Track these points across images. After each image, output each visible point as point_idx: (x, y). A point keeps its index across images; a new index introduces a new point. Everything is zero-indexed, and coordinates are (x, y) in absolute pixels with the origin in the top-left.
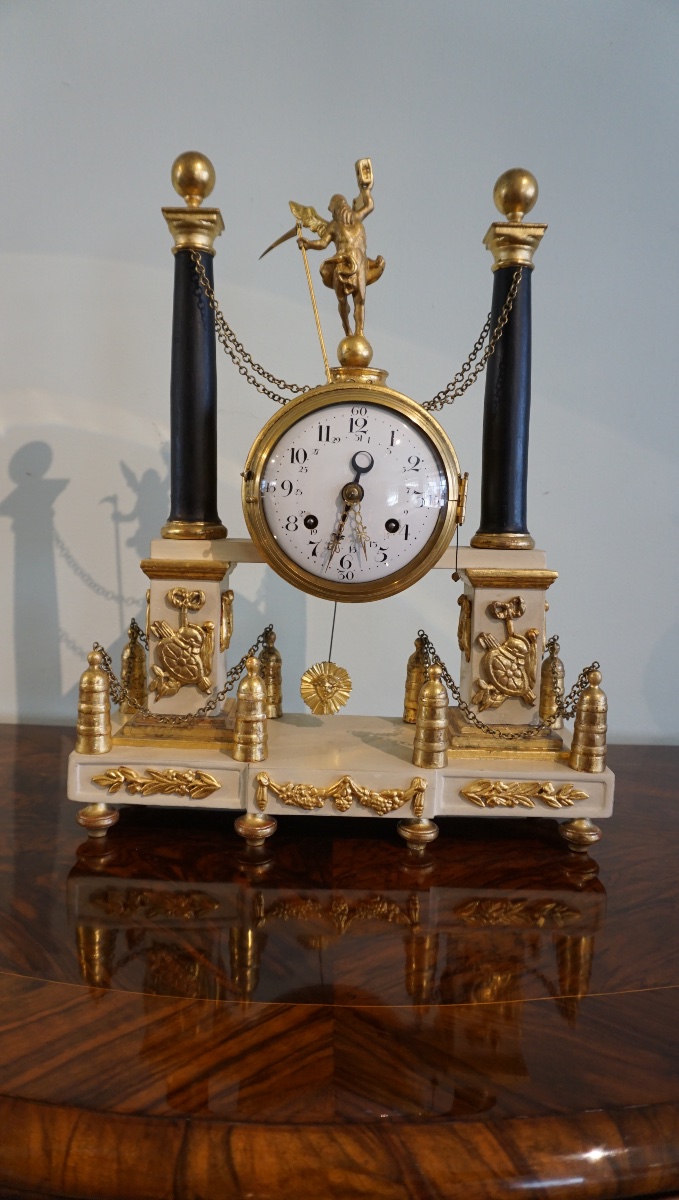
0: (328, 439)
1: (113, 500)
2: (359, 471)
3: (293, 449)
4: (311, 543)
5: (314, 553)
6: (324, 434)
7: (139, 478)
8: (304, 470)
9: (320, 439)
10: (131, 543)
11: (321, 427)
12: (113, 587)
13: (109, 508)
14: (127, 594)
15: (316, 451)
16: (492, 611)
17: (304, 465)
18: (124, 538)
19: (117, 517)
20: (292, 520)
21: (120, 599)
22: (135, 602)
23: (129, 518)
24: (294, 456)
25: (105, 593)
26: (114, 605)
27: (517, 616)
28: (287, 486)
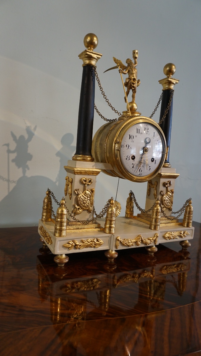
0: (139, 133)
1: (8, 145)
2: (147, 143)
3: (130, 135)
4: (133, 164)
5: (133, 167)
6: (138, 131)
7: (18, 138)
8: (133, 142)
9: (137, 133)
10: (13, 161)
11: (137, 129)
12: (6, 176)
13: (6, 148)
14: (11, 179)
15: (136, 136)
16: (164, 184)
17: (133, 140)
18: (11, 159)
19: (9, 151)
20: (128, 157)
21: (8, 181)
22: (14, 182)
23: (13, 152)
24: (130, 137)
25: (3, 179)
26: (6, 183)
27: (170, 186)
28: (128, 146)
